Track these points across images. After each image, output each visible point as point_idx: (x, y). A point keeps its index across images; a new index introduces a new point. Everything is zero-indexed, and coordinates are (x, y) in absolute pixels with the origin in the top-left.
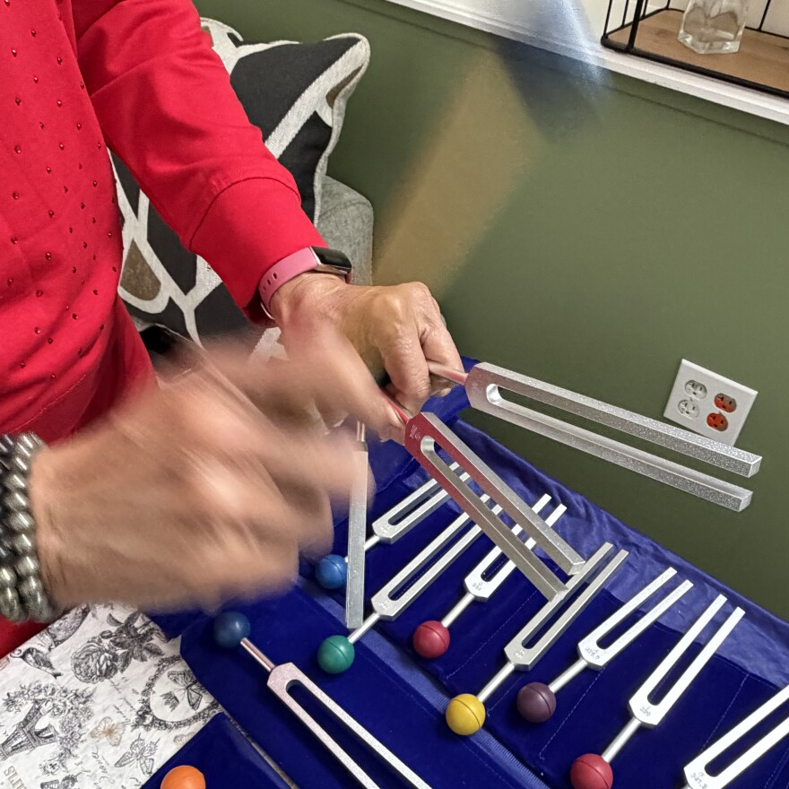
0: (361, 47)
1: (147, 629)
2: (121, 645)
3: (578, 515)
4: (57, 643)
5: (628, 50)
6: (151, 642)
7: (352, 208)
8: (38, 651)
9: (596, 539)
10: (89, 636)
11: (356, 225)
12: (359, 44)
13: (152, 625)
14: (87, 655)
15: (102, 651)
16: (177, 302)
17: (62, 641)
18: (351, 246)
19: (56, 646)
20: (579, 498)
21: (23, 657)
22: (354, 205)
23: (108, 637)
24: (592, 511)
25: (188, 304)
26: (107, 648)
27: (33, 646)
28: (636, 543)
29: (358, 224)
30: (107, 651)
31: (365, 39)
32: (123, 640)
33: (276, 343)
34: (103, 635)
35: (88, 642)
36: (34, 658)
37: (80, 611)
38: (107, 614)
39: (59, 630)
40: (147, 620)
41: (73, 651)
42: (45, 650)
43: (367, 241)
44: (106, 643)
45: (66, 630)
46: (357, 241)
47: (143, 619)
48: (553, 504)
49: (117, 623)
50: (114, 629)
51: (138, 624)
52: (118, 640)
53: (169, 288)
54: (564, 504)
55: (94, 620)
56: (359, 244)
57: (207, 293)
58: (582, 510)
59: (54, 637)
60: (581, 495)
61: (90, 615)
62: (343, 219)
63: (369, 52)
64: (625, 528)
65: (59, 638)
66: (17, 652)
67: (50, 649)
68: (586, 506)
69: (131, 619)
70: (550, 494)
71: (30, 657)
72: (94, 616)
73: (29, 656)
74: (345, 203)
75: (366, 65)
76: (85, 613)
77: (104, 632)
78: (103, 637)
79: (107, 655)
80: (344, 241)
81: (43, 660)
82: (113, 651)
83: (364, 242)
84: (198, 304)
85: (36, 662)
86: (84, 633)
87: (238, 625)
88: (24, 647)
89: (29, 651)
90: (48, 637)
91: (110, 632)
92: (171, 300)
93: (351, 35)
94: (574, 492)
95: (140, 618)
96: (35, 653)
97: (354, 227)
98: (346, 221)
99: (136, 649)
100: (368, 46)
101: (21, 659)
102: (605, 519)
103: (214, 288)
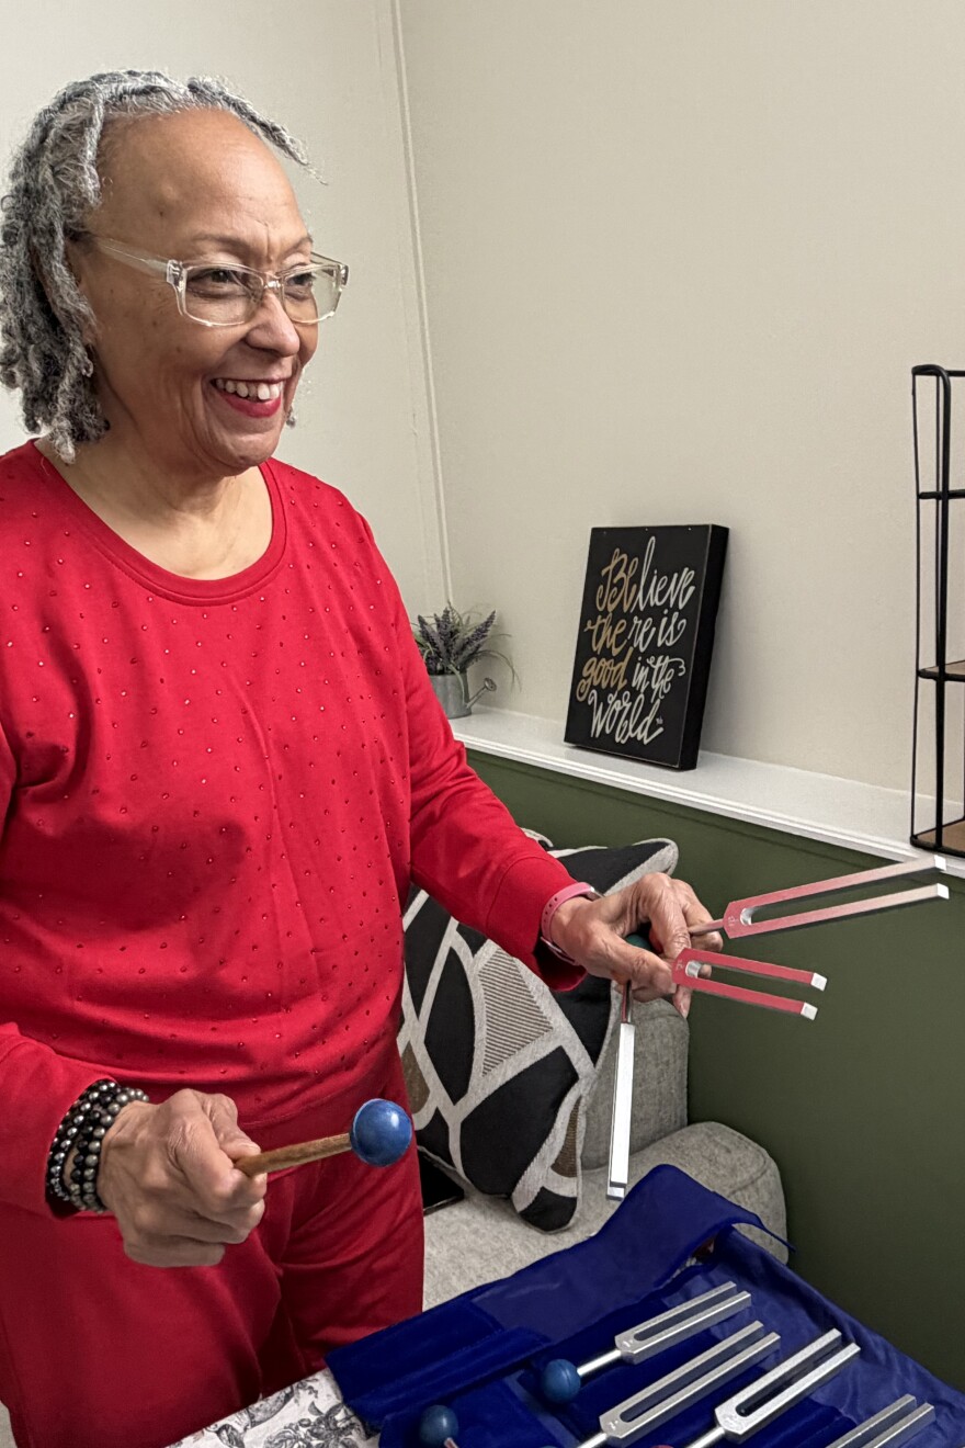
0: (669, 851)
1: (348, 1422)
2: (318, 1436)
3: (875, 1359)
4: (254, 1424)
5: (937, 848)
6: (349, 1437)
7: (660, 1020)
8: (233, 1429)
9: (896, 1391)
10: (287, 1422)
11: (665, 1040)
12: (666, 848)
13: (354, 1420)
14: (281, 1441)
15: (297, 1439)
16: (444, 1115)
17: (260, 1422)
18: (657, 1065)
19: (252, 1426)
20: (878, 1339)
21: (218, 1433)
22: (662, 1016)
23: (306, 1426)
24: (894, 1355)
25: (455, 1116)
26: (303, 1437)
27: (230, 1423)
28: (950, 1400)
29: (668, 1039)
30: (302, 1440)
31: (673, 844)
32: (321, 1430)
33: (551, 1171)
34: (301, 1423)
35: (285, 1428)
36: (229, 1436)
37: (283, 1394)
38: (309, 1403)
39: (258, 1410)
40: (350, 1413)
41: (268, 1435)
42: (240, 1429)
43: (678, 1062)
44: (303, 1431)
45: (266, 1411)
46: (665, 1059)
47: (345, 1411)
48: (843, 1342)
49: (319, 1412)
50: (313, 1418)
51: (340, 1416)
52: (315, 1431)
53: (438, 1096)
54: (858, 1344)
55: (296, 1405)
56: (667, 1063)
57: (478, 1102)
58: (881, 1354)
59: (252, 1417)
60: (881, 1335)
61: (292, 1400)
62: (649, 1033)
63: (677, 855)
64: (934, 1380)
65: (257, 1419)
66: (212, 1426)
67: (245, 1429)
68: (886, 1351)
69: (333, 1410)
70: (840, 1329)
71: (224, 1434)
72: (296, 1401)
73: (224, 1432)
74: (653, 1014)
75: (673, 866)
76: (288, 1397)
77: (303, 1420)
78: (301, 1425)
79: (301, 1443)
80: (650, 1058)
81: (236, 1439)
82: (308, 1440)
83: (675, 1062)
84: (465, 1116)
85: (229, 1440)
86: (282, 1418)
87: (445, 1422)
88: (220, 1423)
89: (225, 1427)
90: (246, 1416)
91: (309, 1420)
92: (437, 1111)
93: (660, 840)
94: (871, 1330)
95: (342, 1411)
96: (230, 1430)
97: (662, 1042)
98: (652, 1035)
99: (332, 1441)
100: (676, 849)
101: (215, 1435)
102: (910, 1367)
103: (486, 1096)
